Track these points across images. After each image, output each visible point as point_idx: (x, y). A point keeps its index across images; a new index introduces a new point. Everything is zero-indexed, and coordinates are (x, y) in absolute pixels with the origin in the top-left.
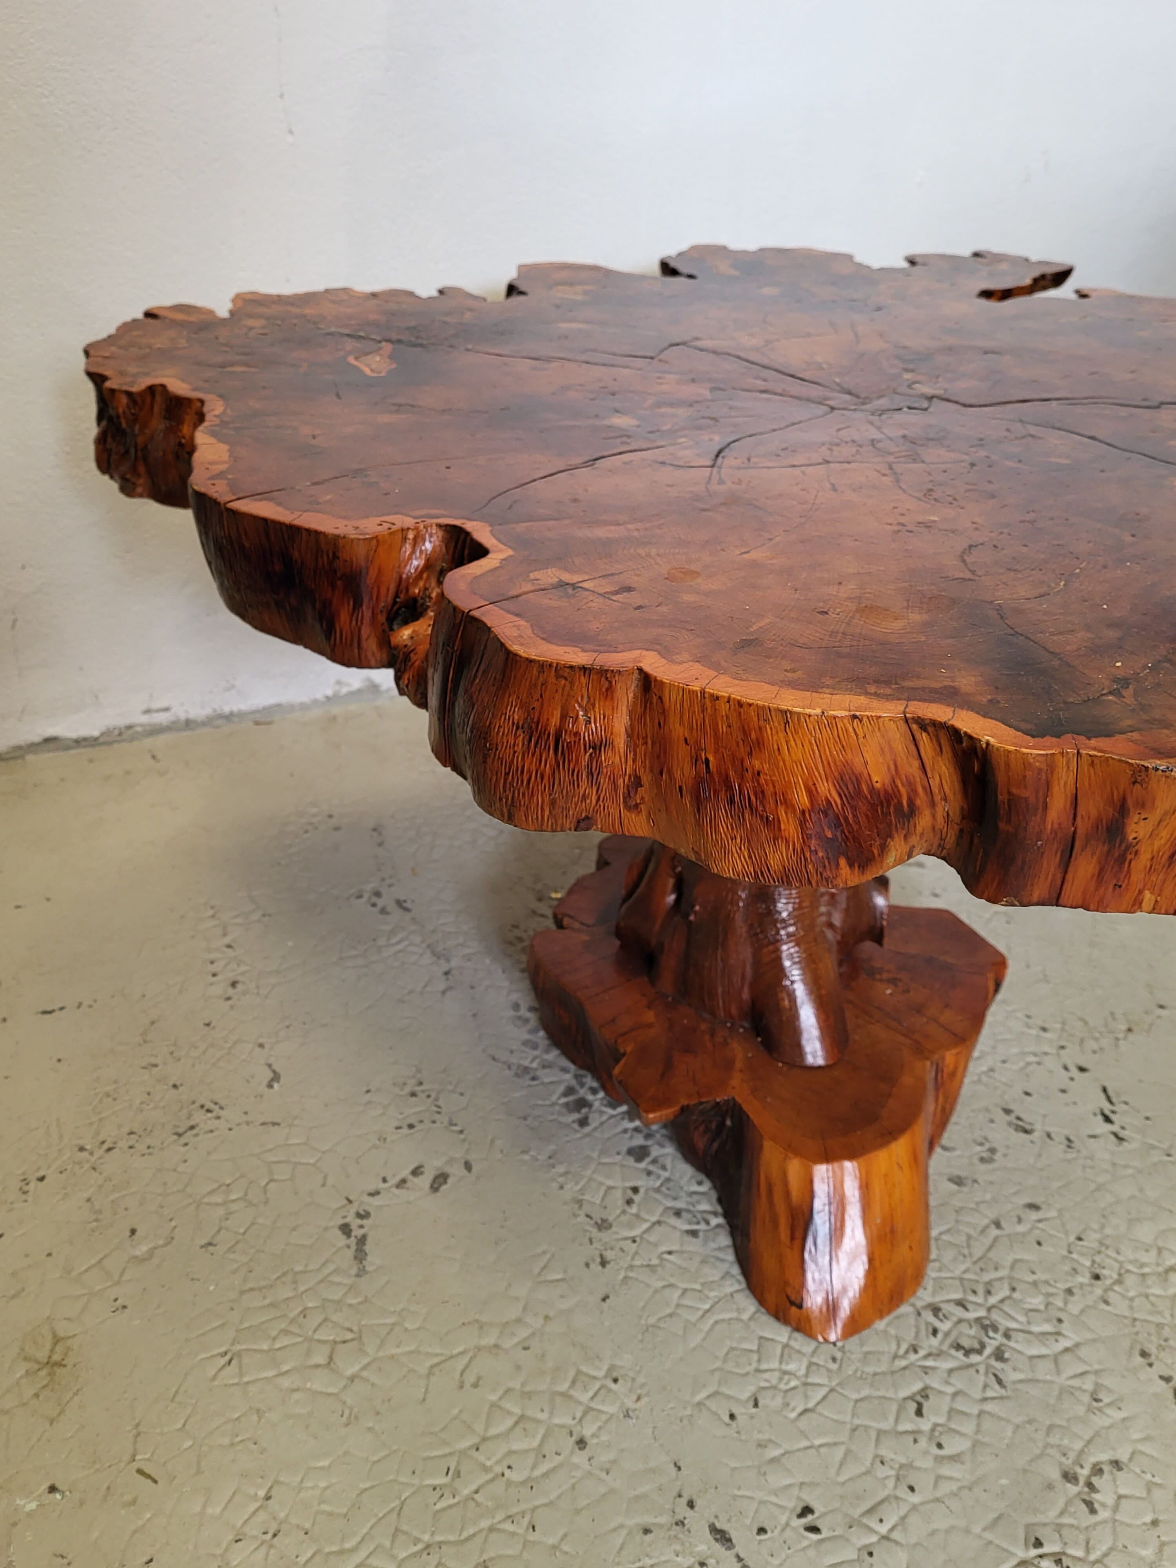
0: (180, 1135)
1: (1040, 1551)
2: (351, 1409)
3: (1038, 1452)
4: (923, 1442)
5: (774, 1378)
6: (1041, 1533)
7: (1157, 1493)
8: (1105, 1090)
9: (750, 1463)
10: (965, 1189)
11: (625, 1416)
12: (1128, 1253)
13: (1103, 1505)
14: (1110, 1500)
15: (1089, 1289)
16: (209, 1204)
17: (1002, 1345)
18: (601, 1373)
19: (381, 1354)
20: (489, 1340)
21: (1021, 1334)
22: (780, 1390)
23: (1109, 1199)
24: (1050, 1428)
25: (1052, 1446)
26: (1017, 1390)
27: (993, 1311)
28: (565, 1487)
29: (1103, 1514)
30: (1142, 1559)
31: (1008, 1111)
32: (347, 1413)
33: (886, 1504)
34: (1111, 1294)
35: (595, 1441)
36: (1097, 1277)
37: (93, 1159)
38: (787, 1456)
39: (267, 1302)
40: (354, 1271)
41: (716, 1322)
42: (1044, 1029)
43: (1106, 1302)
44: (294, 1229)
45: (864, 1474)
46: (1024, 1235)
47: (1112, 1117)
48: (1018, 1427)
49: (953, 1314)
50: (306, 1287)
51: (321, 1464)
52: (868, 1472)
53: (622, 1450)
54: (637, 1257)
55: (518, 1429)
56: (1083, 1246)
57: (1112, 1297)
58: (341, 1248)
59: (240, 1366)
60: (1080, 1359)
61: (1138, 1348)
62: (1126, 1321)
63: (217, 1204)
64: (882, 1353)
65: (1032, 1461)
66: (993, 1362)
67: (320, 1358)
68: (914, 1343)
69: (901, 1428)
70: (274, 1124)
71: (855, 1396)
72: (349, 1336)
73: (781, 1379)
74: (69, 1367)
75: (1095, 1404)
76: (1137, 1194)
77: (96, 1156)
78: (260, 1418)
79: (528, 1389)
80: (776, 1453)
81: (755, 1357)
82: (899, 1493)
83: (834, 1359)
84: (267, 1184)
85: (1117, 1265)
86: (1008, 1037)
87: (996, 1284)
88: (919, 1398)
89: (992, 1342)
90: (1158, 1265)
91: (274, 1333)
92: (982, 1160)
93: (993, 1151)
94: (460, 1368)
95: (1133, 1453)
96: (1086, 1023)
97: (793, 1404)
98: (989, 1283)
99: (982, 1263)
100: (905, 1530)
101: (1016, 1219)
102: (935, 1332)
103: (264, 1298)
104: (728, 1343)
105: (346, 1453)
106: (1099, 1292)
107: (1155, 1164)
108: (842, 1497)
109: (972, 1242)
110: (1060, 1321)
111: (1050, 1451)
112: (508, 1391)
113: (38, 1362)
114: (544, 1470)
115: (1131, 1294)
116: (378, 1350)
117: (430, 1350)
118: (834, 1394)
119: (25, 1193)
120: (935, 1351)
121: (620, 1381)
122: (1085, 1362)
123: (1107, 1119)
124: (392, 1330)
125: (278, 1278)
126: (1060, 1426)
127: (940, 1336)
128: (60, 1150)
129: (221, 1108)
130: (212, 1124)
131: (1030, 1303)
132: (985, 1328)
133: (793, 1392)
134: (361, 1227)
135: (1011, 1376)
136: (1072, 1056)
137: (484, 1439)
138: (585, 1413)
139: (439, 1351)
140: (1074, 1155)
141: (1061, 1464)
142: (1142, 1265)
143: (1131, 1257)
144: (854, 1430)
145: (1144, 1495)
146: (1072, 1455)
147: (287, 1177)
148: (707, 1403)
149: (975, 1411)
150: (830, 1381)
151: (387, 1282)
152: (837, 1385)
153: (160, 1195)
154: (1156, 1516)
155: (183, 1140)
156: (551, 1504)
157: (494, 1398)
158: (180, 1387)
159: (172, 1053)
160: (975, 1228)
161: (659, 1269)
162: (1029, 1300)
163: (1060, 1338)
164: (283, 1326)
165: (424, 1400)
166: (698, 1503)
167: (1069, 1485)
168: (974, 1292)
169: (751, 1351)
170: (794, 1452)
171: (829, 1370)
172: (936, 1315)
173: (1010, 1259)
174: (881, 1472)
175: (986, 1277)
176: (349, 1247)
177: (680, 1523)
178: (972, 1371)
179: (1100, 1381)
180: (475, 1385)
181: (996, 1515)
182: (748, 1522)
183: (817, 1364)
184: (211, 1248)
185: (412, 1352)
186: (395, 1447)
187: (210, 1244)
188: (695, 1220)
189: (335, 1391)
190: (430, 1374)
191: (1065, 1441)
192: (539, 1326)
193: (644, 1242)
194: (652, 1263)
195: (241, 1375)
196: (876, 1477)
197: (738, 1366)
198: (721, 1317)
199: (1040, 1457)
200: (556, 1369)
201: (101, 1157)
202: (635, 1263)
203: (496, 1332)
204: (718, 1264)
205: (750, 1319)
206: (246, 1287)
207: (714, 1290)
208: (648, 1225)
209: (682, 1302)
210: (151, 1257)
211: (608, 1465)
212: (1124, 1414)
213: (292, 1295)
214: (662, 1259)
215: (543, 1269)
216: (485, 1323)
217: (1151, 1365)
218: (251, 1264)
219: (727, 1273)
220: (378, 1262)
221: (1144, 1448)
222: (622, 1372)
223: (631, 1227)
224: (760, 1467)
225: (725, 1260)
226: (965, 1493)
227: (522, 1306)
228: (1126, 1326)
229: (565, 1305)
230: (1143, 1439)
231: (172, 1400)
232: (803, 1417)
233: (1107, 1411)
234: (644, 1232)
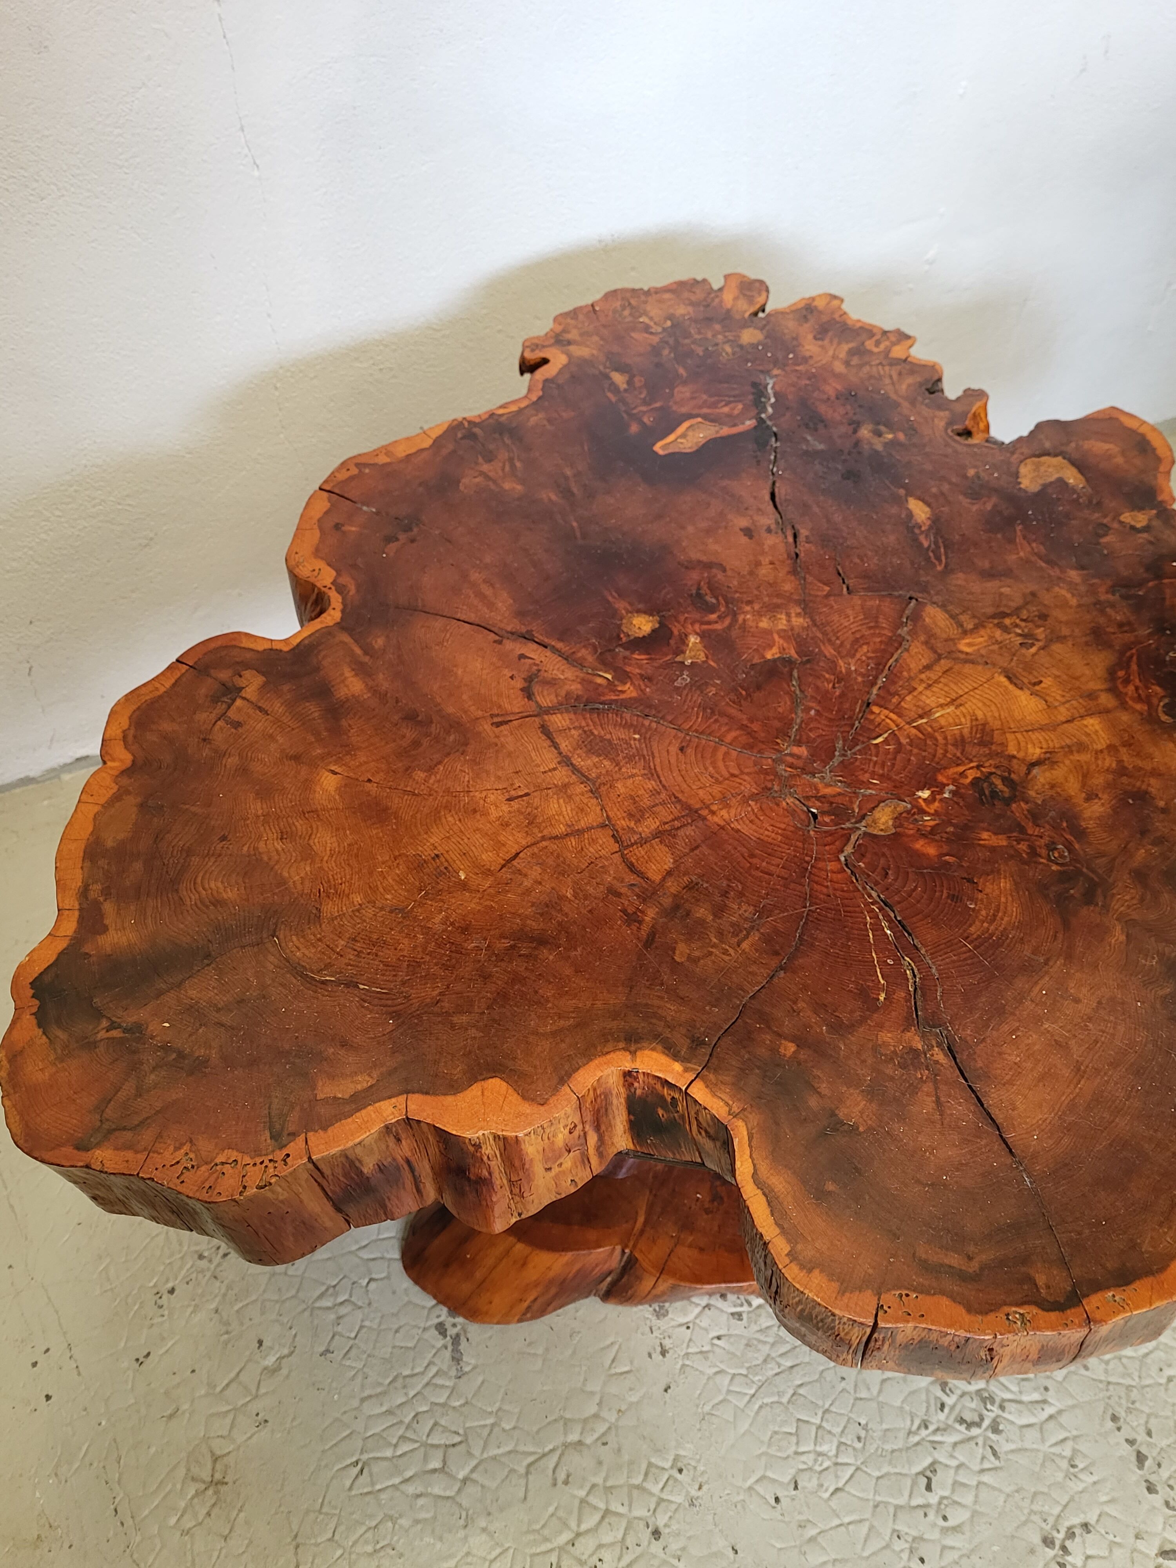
2: (467, 1511)
3: (1023, 1519)
4: (931, 1516)
5: (809, 1459)
7: (1117, 1552)
9: (793, 1544)
11: (690, 1505)
16: (320, 1308)
17: (998, 1416)
18: (667, 1465)
19: (485, 1455)
20: (573, 1437)
21: (1013, 1405)
22: (816, 1472)
24: (1035, 1496)
25: (1035, 1513)
26: (1008, 1460)
27: (991, 1381)
32: (464, 1516)
35: (667, 1530)
37: (212, 1266)
38: (822, 1534)
39: (384, 1409)
40: (453, 1373)
41: (761, 1407)
43: (1085, 1367)
44: (397, 1331)
45: (884, 1548)
48: (1008, 1495)
49: (957, 1387)
50: (415, 1392)
52: (887, 1547)
53: (689, 1538)
54: (691, 1344)
55: (603, 1522)
57: (1090, 1360)
58: (439, 1350)
59: (371, 1475)
60: (1062, 1426)
61: (1110, 1412)
62: (1101, 1386)
63: (328, 1308)
64: (899, 1429)
65: (1018, 1527)
66: (989, 1434)
67: (436, 1463)
68: (925, 1418)
69: (914, 1503)
71: (877, 1474)
72: (457, 1439)
73: (816, 1461)
74: (230, 1484)
75: (1072, 1470)
77: (215, 1262)
78: (394, 1525)
79: (609, 1484)
80: (813, 1532)
81: (794, 1439)
83: (859, 1439)
84: (368, 1284)
88: (928, 1473)
89: (990, 1414)
91: (394, 1441)
94: (552, 1465)
95: (1100, 1516)
97: (826, 1485)
102: (943, 1406)
103: (381, 1405)
104: (771, 1427)
105: (468, 1554)
110: (1046, 1388)
111: (1034, 1518)
112: (594, 1486)
113: (204, 1482)
114: (628, 1561)
115: (1108, 1357)
116: (482, 1452)
117: (526, 1449)
118: (859, 1472)
119: (161, 1307)
120: (942, 1426)
121: (685, 1471)
122: (1066, 1428)
124: (492, 1430)
125: (390, 1384)
126: (1043, 1493)
127: (946, 1410)
128: (182, 1258)
132: (984, 1400)
133: (826, 1472)
134: (454, 1325)
135: (1004, 1447)
137: (578, 1535)
138: (658, 1504)
139: (532, 1449)
141: (1042, 1529)
144: (876, 1506)
145: (1107, 1554)
146: (1051, 1520)
147: (383, 1275)
148: (756, 1487)
149: (975, 1483)
150: (856, 1460)
151: (483, 1382)
152: (861, 1463)
153: (277, 1301)
157: (582, 1493)
158: (324, 1497)
161: (711, 1355)
163: (1046, 1407)
164: (401, 1432)
165: (525, 1498)
167: (1047, 1550)
169: (790, 1434)
170: (828, 1530)
171: (854, 1449)
172: (943, 1391)
174: (898, 1545)
176: (446, 1348)
178: (973, 1443)
179: (1077, 1447)
180: (566, 1483)
183: (845, 1444)
184: (329, 1355)
185: (510, 1452)
186: (507, 1545)
187: (327, 1351)
188: (739, 1302)
189: (452, 1494)
190: (528, 1473)
191: (1047, 1507)
192: (613, 1420)
193: (697, 1328)
194: (704, 1349)
195: (373, 1484)
196: (894, 1551)
197: (780, 1449)
198: (766, 1400)
199: (1025, 1523)
200: (631, 1463)
201: (219, 1265)
202: (690, 1350)
203: (578, 1428)
204: (760, 1346)
205: (788, 1402)
206: (365, 1394)
207: (757, 1374)
208: (699, 1309)
209: (732, 1388)
210: (279, 1368)
211: (679, 1553)
212: (1095, 1478)
213: (404, 1400)
214: (713, 1345)
215: (613, 1361)
216: (569, 1420)
217: (1119, 1429)
218: (365, 1370)
219: (768, 1355)
220: (473, 1361)
221: (1109, 1509)
222: (685, 1462)
223: (685, 1312)
224: (801, 1546)
225: (765, 1343)
226: (964, 1561)
227: (597, 1401)
228: (1101, 1390)
229: (634, 1399)
230: (1109, 1502)
231: (320, 1512)
232: (835, 1497)
233: (1081, 1476)
234: (696, 1318)
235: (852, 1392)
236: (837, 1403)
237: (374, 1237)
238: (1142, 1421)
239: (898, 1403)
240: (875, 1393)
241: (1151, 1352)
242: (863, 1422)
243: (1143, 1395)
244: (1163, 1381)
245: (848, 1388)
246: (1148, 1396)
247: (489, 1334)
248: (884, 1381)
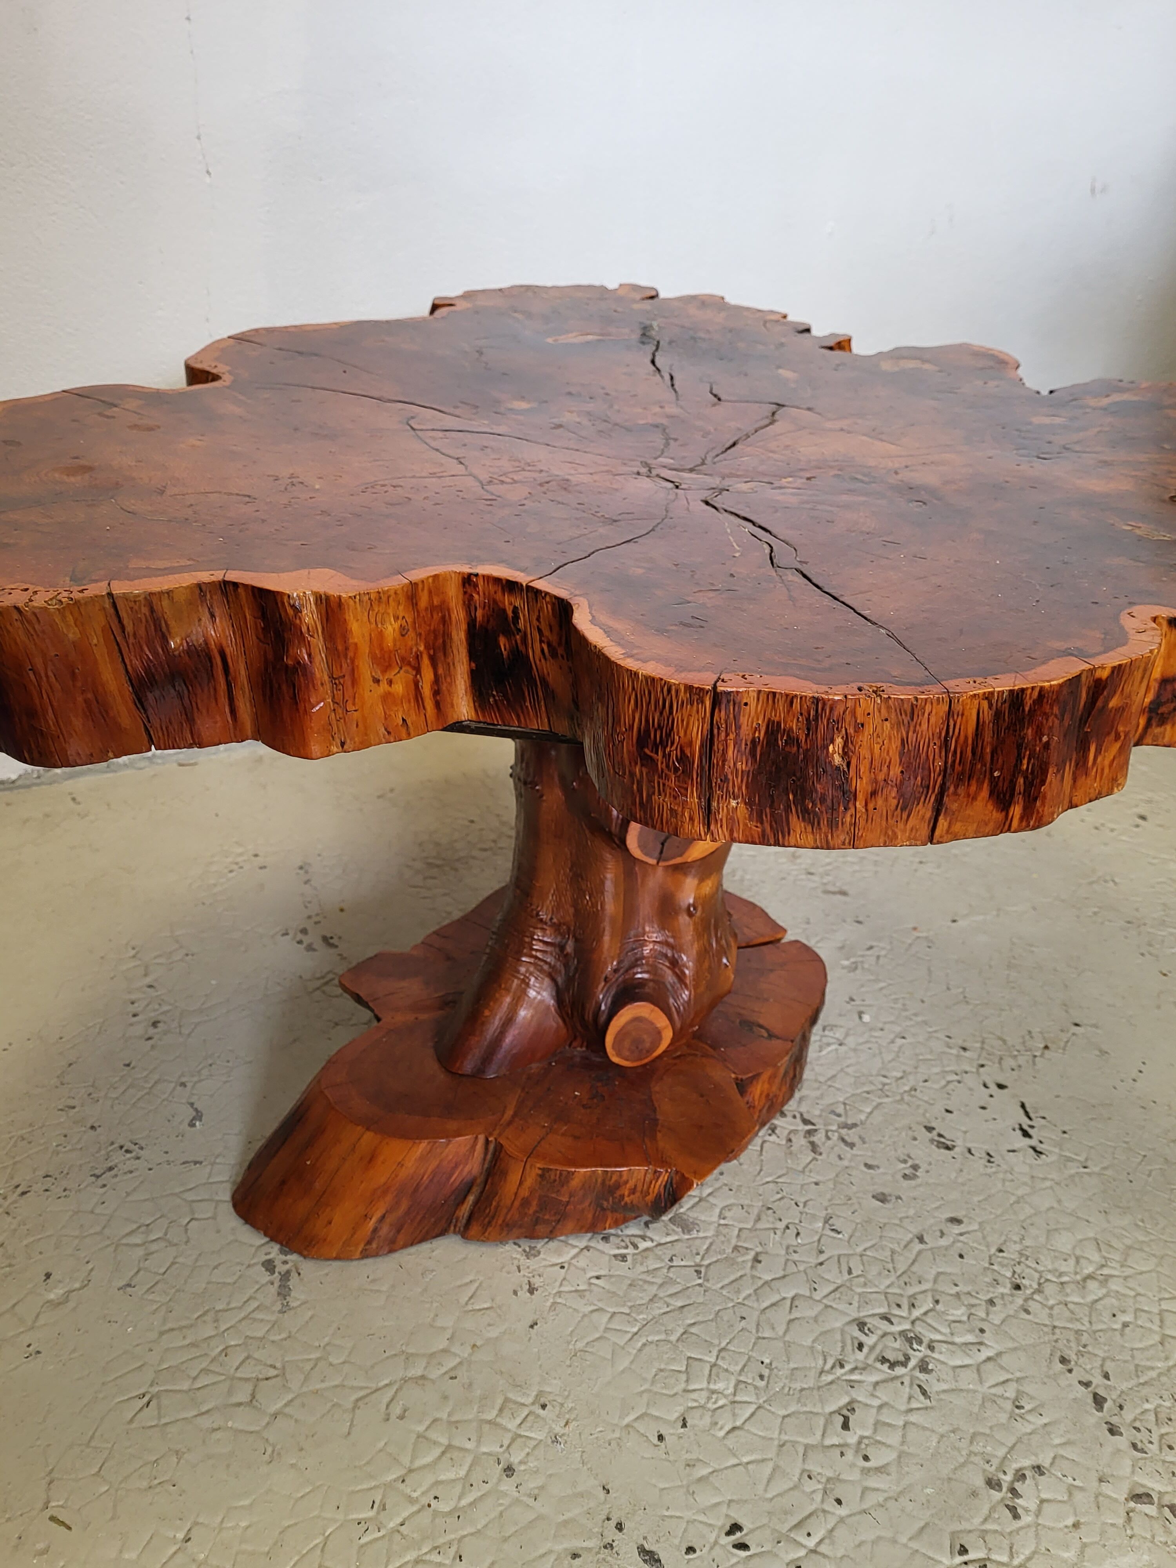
0: (98, 1177)
1: (965, 1558)
2: (274, 1446)
3: (962, 1460)
4: (850, 1455)
5: (702, 1397)
6: (966, 1541)
7: (1078, 1496)
8: (1023, 1106)
9: (678, 1483)
10: (887, 1206)
11: (553, 1442)
12: (1047, 1263)
13: (1027, 1510)
14: (1033, 1505)
15: (1010, 1299)
16: (127, 1245)
17: (926, 1356)
18: (528, 1401)
19: (305, 1389)
20: (415, 1372)
21: (945, 1345)
22: (709, 1410)
23: (1029, 1211)
24: (973, 1437)
25: (976, 1454)
26: (941, 1400)
27: (917, 1322)
28: (492, 1516)
29: (1026, 1519)
30: (1065, 1561)
31: (930, 1129)
32: (269, 1450)
33: (814, 1517)
34: (1031, 1303)
35: (522, 1468)
36: (1018, 1287)
37: (6, 1204)
38: (715, 1474)
39: (187, 1342)
40: (277, 1307)
41: (644, 1345)
42: (964, 1049)
43: (1027, 1312)
44: (216, 1267)
45: (791, 1489)
46: (947, 1248)
47: (1030, 1131)
48: (942, 1436)
49: (877, 1328)
50: (228, 1325)
51: (242, 1503)
52: (795, 1487)
53: (550, 1476)
54: (565, 1283)
55: (444, 1458)
56: (1003, 1257)
57: (1033, 1306)
58: (263, 1286)
59: (159, 1407)
60: (1002, 1368)
61: (1059, 1354)
62: (1045, 1329)
63: (137, 1245)
64: (809, 1369)
65: (956, 1469)
66: (917, 1373)
67: (242, 1396)
68: (841, 1357)
69: (828, 1442)
70: (196, 1163)
71: (783, 1412)
72: (272, 1372)
73: (709, 1398)
75: (1017, 1411)
76: (1055, 1205)
77: (9, 1200)
78: (179, 1459)
79: (453, 1419)
80: (705, 1471)
81: (683, 1377)
82: (827, 1508)
83: (762, 1377)
84: (189, 1222)
85: (1037, 1275)
86: (929, 1057)
87: (918, 1297)
88: (845, 1412)
89: (917, 1353)
90: (1076, 1273)
91: (194, 1373)
92: (905, 1176)
93: (915, 1167)
94: (386, 1400)
95: (1054, 1458)
96: (1004, 1041)
97: (720, 1423)
98: (913, 1296)
99: (906, 1277)
100: (833, 1543)
101: (938, 1234)
102: (861, 1346)
103: (184, 1337)
104: (657, 1365)
105: (269, 1491)
106: (1020, 1301)
107: (1072, 1176)
108: (769, 1513)
109: (896, 1257)
110: (982, 1331)
111: (973, 1458)
112: (435, 1420)
114: (472, 1499)
115: (1051, 1302)
116: (302, 1386)
117: (355, 1384)
118: (762, 1411)
120: (860, 1365)
121: (549, 1407)
122: (1008, 1371)
123: (1026, 1134)
124: (316, 1365)
125: (198, 1317)
126: (984, 1434)
127: (865, 1350)
129: (142, 1148)
130: (132, 1164)
131: (953, 1315)
132: (909, 1340)
133: (719, 1411)
134: (286, 1262)
135: (934, 1387)
136: (991, 1074)
137: (411, 1471)
138: (513, 1440)
139: (364, 1384)
140: (994, 1170)
141: (984, 1471)
142: (1061, 1275)
143: (1050, 1267)
144: (782, 1446)
145: (1066, 1498)
146: (995, 1462)
147: (209, 1215)
148: (636, 1425)
149: (901, 1423)
150: (758, 1399)
151: (311, 1318)
152: (764, 1402)
153: (77, 1237)
154: (1078, 1518)
155: (100, 1182)
156: (479, 1531)
157: (421, 1428)
158: (96, 1430)
159: (90, 1094)
160: (898, 1243)
161: (588, 1294)
162: (952, 1311)
163: (982, 1348)
164: (203, 1365)
165: (349, 1433)
166: (627, 1525)
167: (992, 1491)
168: (899, 1306)
169: (680, 1372)
170: (722, 1470)
171: (756, 1387)
172: (861, 1330)
173: (934, 1272)
174: (809, 1486)
175: (911, 1291)
176: (272, 1284)
177: (609, 1546)
178: (897, 1383)
179: (1020, 1388)
180: (401, 1417)
181: (922, 1524)
182: (676, 1541)
183: (745, 1382)
184: (129, 1289)
185: (336, 1386)
186: (318, 1484)
187: (128, 1285)
188: (623, 1244)
189: (257, 1428)
190: (355, 1407)
191: (989, 1448)
192: (466, 1355)
193: (572, 1268)
194: (581, 1288)
195: (159, 1418)
196: (803, 1492)
197: (666, 1387)
198: (650, 1339)
199: (963, 1465)
200: (484, 1398)
201: (15, 1202)
202: (562, 1289)
203: (423, 1362)
204: (646, 1286)
205: (678, 1340)
206: (166, 1328)
207: (642, 1313)
208: (576, 1250)
209: (610, 1326)
210: (67, 1300)
211: (536, 1492)
212: (1045, 1420)
213: (213, 1333)
214: (590, 1284)
215: (471, 1298)
216: (412, 1355)
217: (1070, 1371)
218: (171, 1304)
219: (656, 1295)
220: (303, 1297)
221: (1065, 1452)
222: (551, 1398)
223: (560, 1254)
224: (688, 1486)
225: (653, 1283)
226: (891, 1504)
227: (449, 1336)
228: (1046, 1333)
229: (493, 1333)
230: (1064, 1444)
231: (88, 1445)
232: (731, 1435)
233: (1029, 1417)
234: (572, 1258)
235: (754, 1331)
236: (736, 1341)
237: (204, 1181)
238: (1098, 1363)
239: (808, 1342)
240: (781, 1333)
241: (1100, 1299)
242: (767, 1361)
243: (1096, 1339)
244: (1118, 1326)
245: (749, 1328)
246: (1102, 1340)
247: (326, 1271)
248: (791, 1321)
